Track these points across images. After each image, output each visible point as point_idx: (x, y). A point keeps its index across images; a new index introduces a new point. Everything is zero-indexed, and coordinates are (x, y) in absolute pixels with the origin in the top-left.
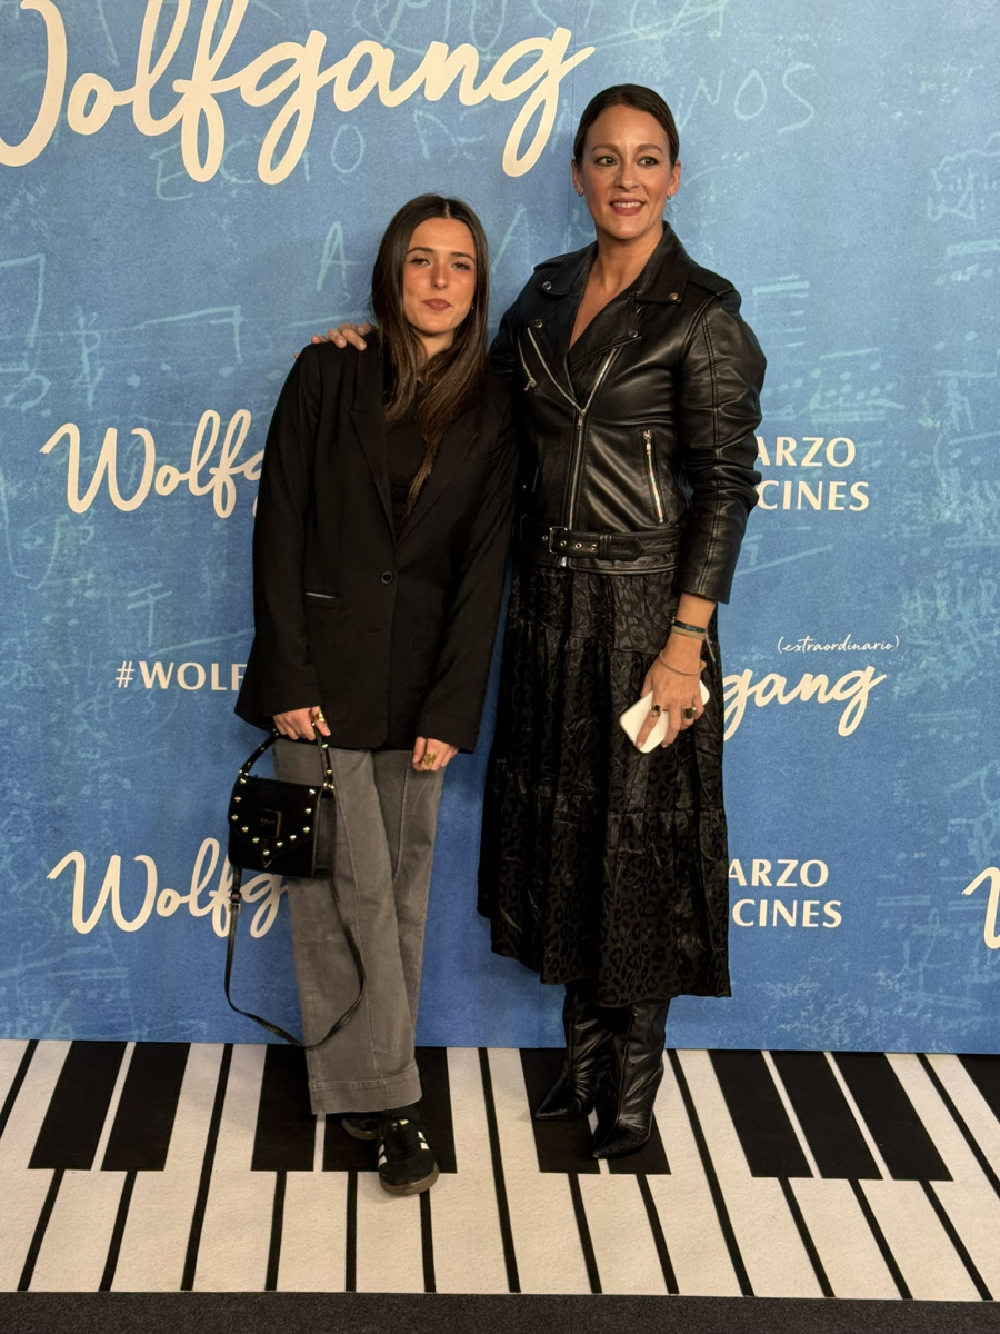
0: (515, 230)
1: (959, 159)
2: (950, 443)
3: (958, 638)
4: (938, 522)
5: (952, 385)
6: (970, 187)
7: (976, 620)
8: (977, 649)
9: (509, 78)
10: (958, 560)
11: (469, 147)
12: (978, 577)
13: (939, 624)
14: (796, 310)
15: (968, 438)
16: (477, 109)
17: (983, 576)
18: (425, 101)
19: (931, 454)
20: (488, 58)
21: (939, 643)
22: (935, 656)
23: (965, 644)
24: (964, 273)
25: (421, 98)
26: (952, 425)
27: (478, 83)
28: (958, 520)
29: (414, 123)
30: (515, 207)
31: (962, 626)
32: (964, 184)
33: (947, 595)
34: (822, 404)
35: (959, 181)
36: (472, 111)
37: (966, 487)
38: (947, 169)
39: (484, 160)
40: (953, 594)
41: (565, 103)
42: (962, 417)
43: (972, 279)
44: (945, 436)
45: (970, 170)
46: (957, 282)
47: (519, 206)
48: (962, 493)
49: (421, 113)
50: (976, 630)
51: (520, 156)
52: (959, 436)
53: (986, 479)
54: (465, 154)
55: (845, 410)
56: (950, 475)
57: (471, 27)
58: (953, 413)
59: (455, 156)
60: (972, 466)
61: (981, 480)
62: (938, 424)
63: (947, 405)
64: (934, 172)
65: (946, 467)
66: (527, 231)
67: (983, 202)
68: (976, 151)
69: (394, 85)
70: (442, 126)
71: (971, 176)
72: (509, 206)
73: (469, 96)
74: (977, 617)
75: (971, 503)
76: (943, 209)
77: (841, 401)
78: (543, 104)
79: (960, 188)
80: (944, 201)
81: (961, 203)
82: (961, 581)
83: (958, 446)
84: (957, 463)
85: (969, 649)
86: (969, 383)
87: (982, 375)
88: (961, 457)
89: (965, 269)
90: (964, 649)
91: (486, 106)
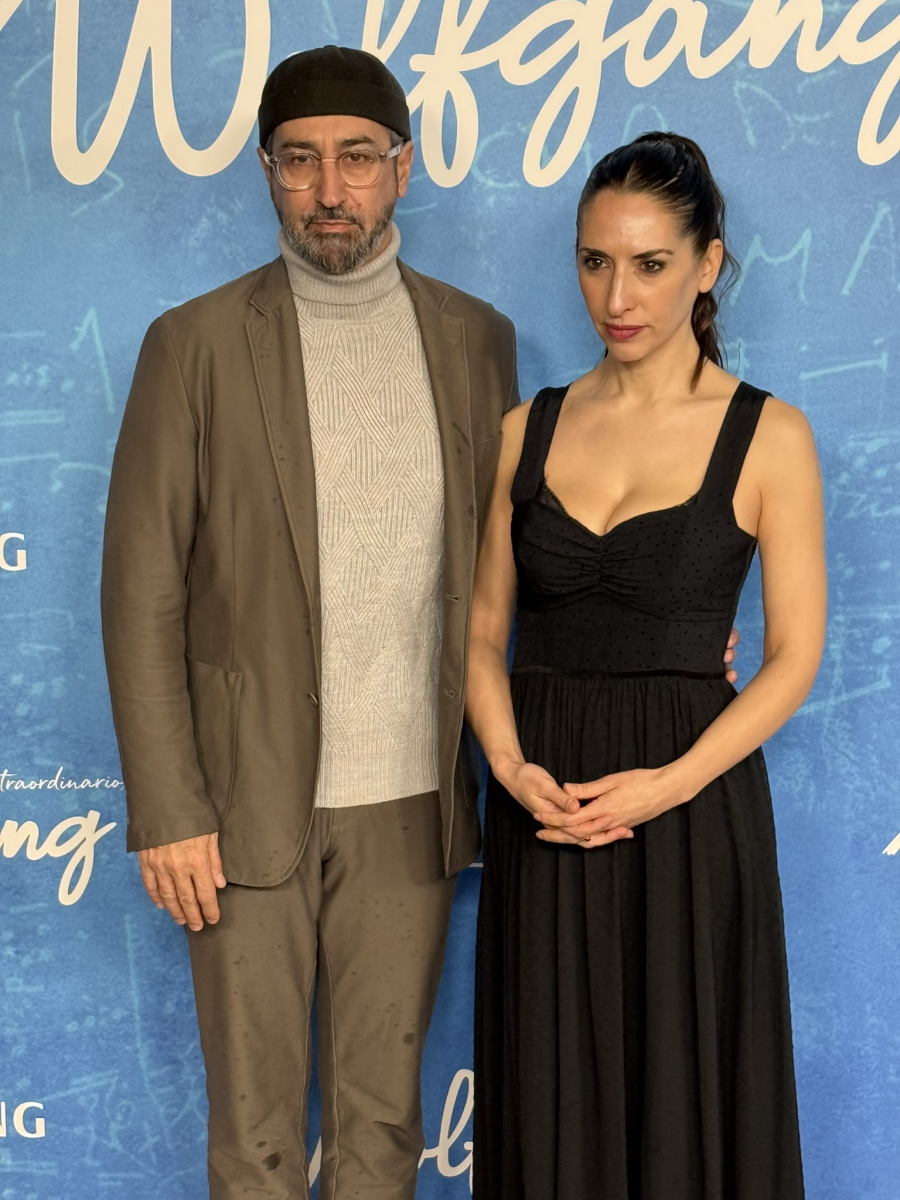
0: (876, 236)
11: (810, 128)
16: (822, 76)
18: (750, 69)
20: (836, 7)
25: (743, 66)
29: (735, 98)
30: (875, 205)
36: (814, 80)
39: (833, 143)
47: (880, 204)
49: (744, 85)
54: (805, 137)
59: (792, 140)
66: (892, 237)
70: (775, 101)
72: (866, 206)
91: (832, 72)
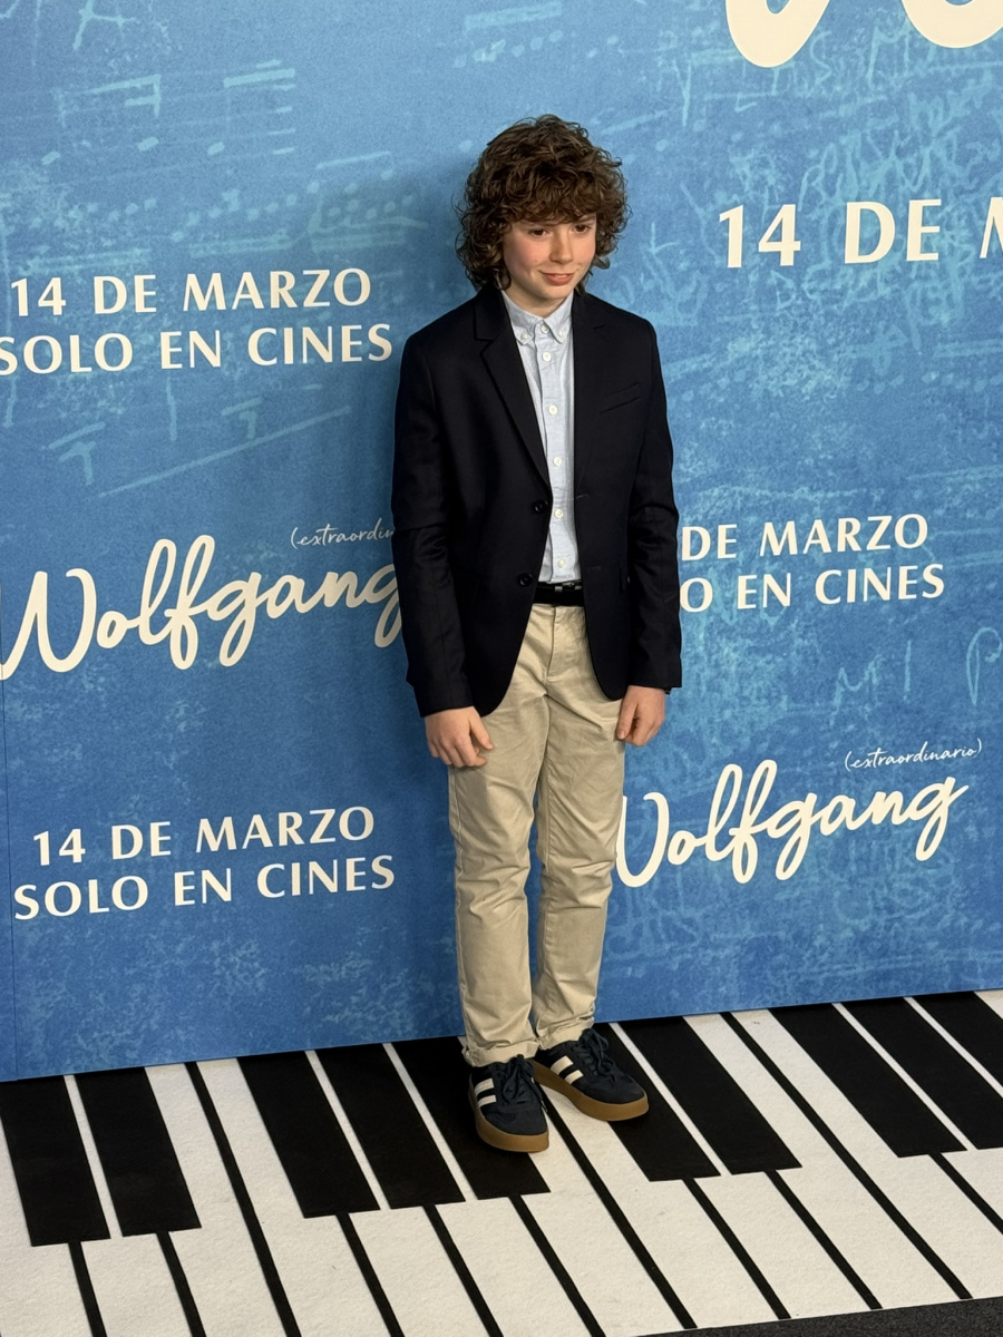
14: (282, 106)
24: (488, 51)
34: (324, 225)
43: (499, 59)
46: (480, 63)
55: (354, 232)
77: (346, 222)
89: (490, 46)
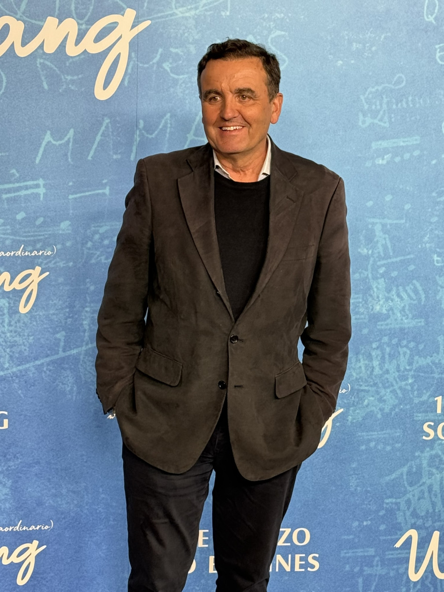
0: (103, 133)
1: (377, 90)
2: (379, 263)
3: (387, 385)
4: (372, 312)
5: (378, 228)
6: (385, 106)
7: (397, 374)
8: (399, 391)
9: (98, 39)
10: (385, 336)
11: (73, 82)
12: (398, 347)
13: (375, 377)
15: (389, 261)
16: (78, 58)
17: (401, 346)
18: (44, 53)
19: (366, 270)
20: (84, 27)
21: (375, 388)
22: (373, 396)
23: (391, 389)
24: (383, 159)
25: (41, 52)
26: (379, 253)
27: (77, 42)
28: (384, 311)
29: (37, 67)
30: (103, 118)
31: (390, 377)
32: (381, 105)
33: (379, 358)
35: (378, 103)
36: (74, 60)
37: (389, 290)
38: (370, 96)
39: (83, 89)
40: (383, 358)
41: (133, 55)
42: (385, 247)
43: (388, 163)
44: (375, 259)
45: (384, 97)
46: (379, 165)
47: (105, 118)
48: (386, 295)
49: (42, 61)
50: (398, 380)
51: (105, 87)
52: (383, 259)
53: (401, 285)
54: (70, 86)
56: (379, 284)
57: (73, 7)
58: (379, 245)
59: (64, 87)
60: (392, 277)
61: (397, 286)
62: (370, 252)
63: (375, 240)
64: (362, 97)
65: (375, 278)
66: (110, 133)
67: (393, 116)
68: (387, 85)
69: (24, 44)
70: (56, 69)
71: (385, 100)
72: (99, 119)
73: (72, 51)
74: (398, 371)
75: (392, 300)
76: (369, 121)
78: (119, 55)
79: (378, 107)
80: (369, 115)
81: (379, 117)
82: (388, 350)
83: (383, 265)
84: (383, 276)
85: (394, 392)
86: (388, 226)
87: (395, 222)
88: (385, 272)
89: (384, 157)
90: (391, 392)
91: (82, 56)
